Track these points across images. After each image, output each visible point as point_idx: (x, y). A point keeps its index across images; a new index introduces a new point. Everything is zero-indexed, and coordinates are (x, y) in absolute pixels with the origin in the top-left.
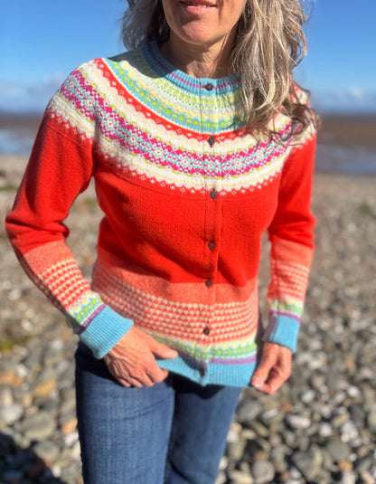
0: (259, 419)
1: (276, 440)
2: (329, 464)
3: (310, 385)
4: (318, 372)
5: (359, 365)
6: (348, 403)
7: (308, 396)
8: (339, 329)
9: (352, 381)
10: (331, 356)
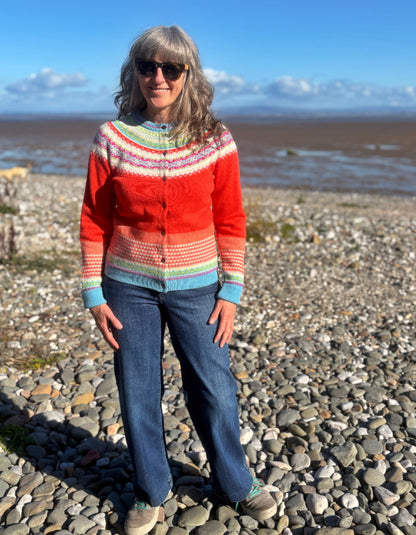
0: (300, 423)
1: (314, 439)
2: (364, 456)
3: (351, 397)
4: (360, 387)
5: (402, 382)
6: (388, 411)
7: (348, 406)
8: (386, 353)
9: (393, 395)
10: (373, 375)
